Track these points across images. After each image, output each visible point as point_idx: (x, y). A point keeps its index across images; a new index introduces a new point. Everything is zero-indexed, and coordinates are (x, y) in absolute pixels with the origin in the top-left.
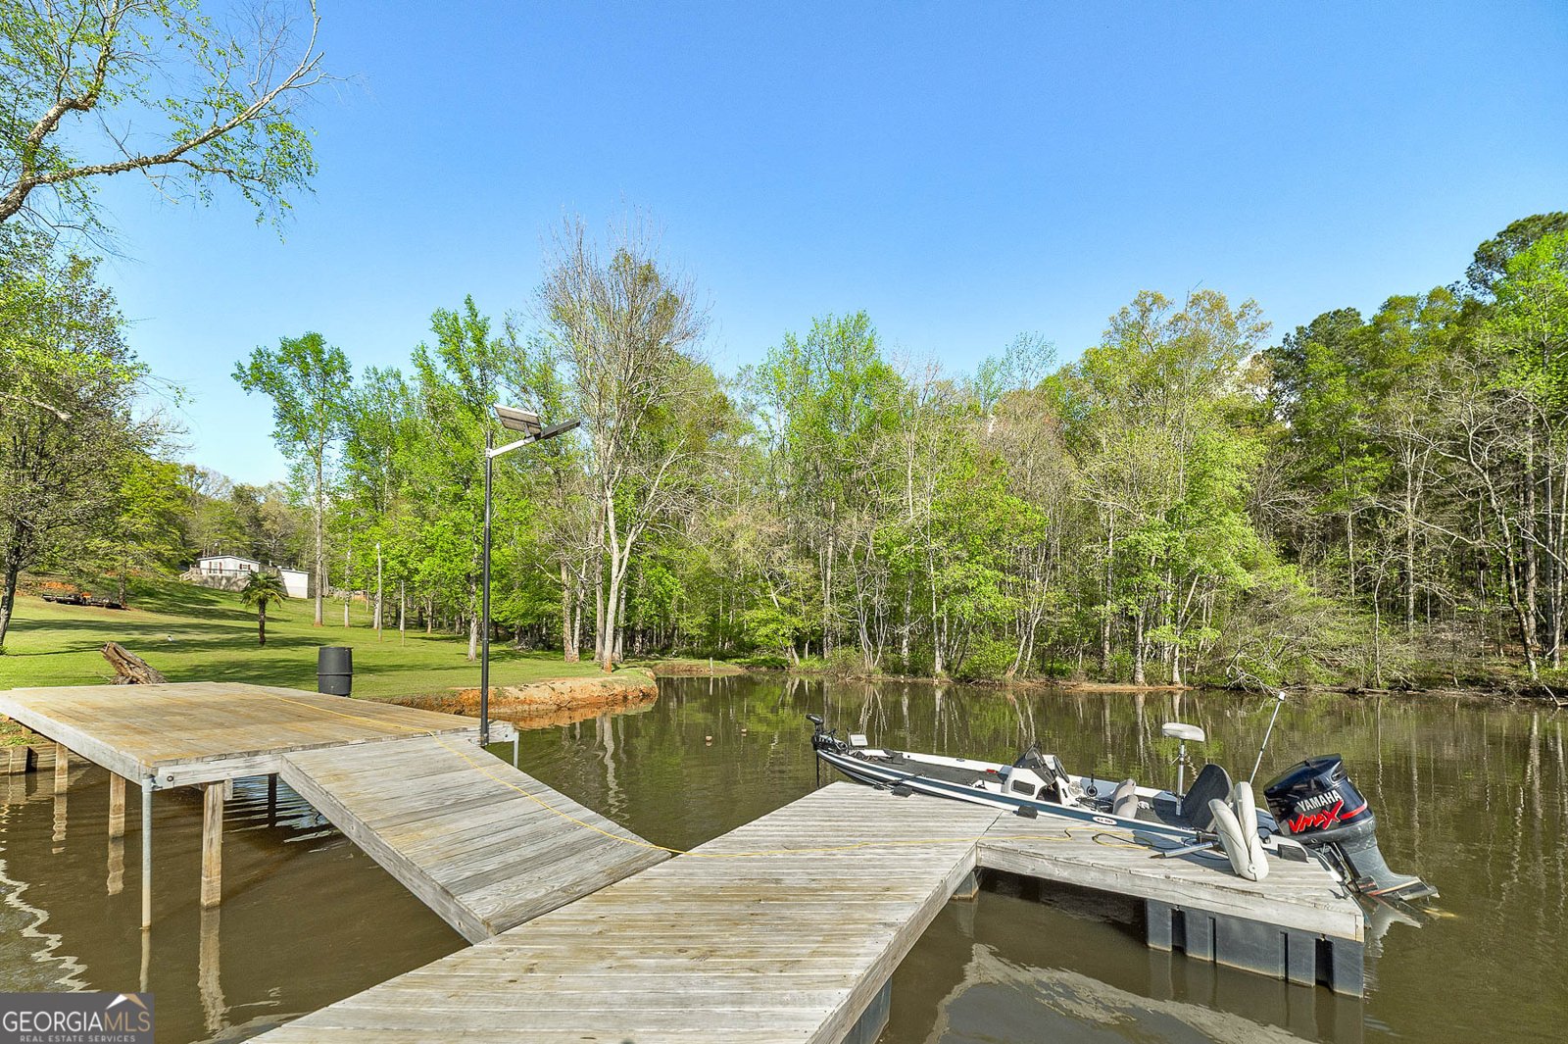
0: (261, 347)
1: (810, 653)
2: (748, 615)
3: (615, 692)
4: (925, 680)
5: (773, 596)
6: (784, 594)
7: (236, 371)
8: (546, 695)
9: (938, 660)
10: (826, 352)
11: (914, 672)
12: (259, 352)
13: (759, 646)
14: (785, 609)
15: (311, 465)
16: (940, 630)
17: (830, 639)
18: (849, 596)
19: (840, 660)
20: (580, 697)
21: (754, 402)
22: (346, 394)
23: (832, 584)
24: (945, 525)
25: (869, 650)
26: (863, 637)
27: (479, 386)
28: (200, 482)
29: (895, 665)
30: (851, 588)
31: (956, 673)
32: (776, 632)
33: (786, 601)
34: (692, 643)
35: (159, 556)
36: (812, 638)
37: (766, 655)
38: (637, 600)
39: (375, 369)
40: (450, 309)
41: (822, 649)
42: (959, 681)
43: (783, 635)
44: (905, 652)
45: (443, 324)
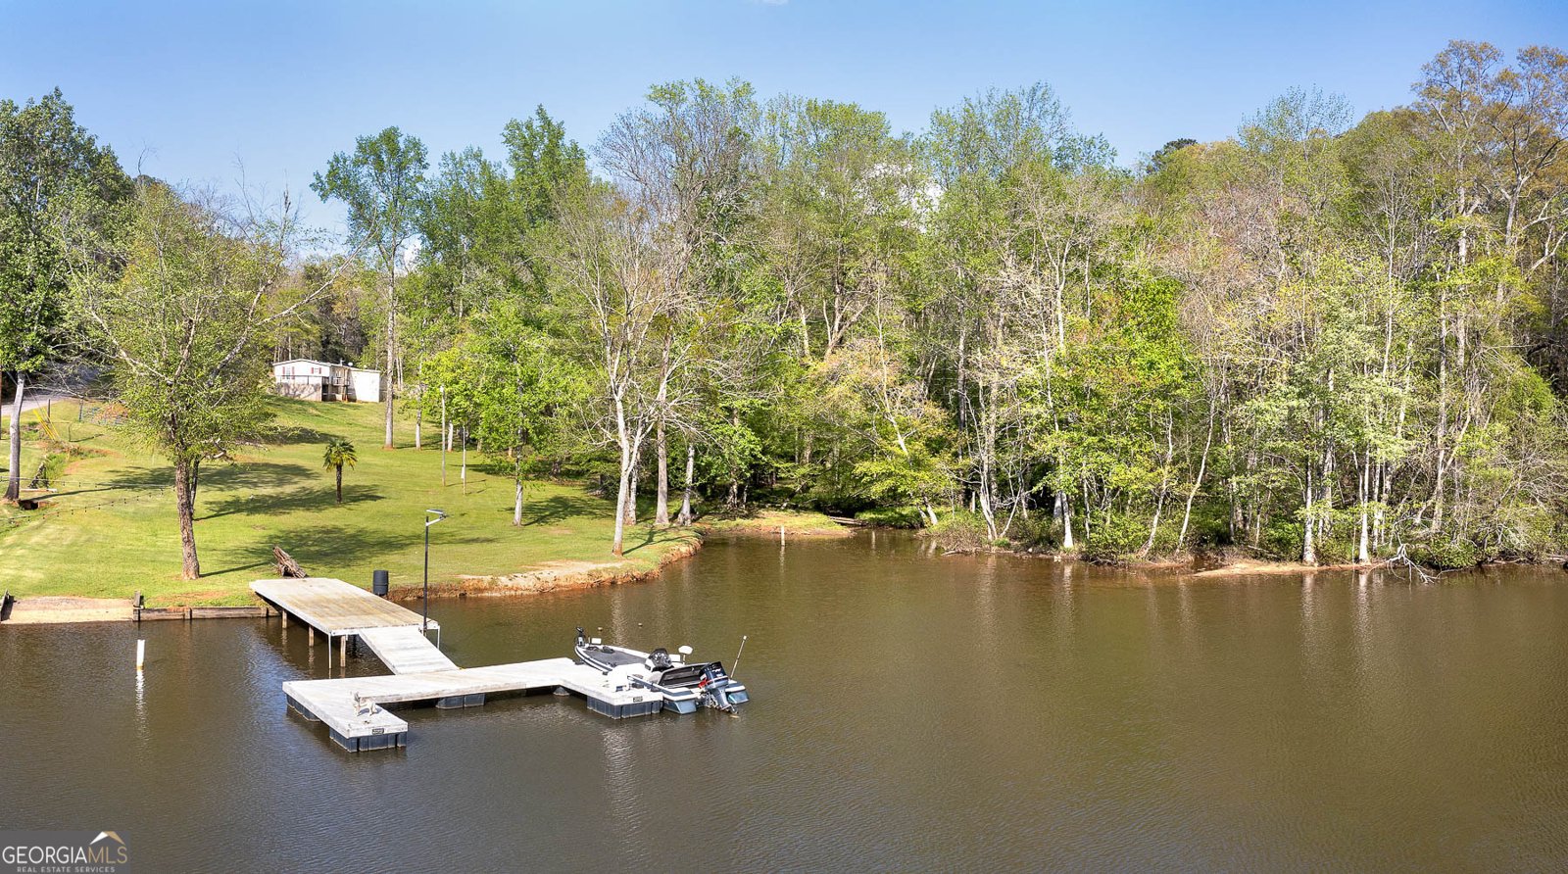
0: (338, 154)
3: (603, 579)
5: (901, 442)
7: (316, 182)
8: (531, 584)
12: (337, 160)
22: (420, 185)
25: (994, 517)
26: (984, 503)
39: (453, 155)
40: (522, 119)
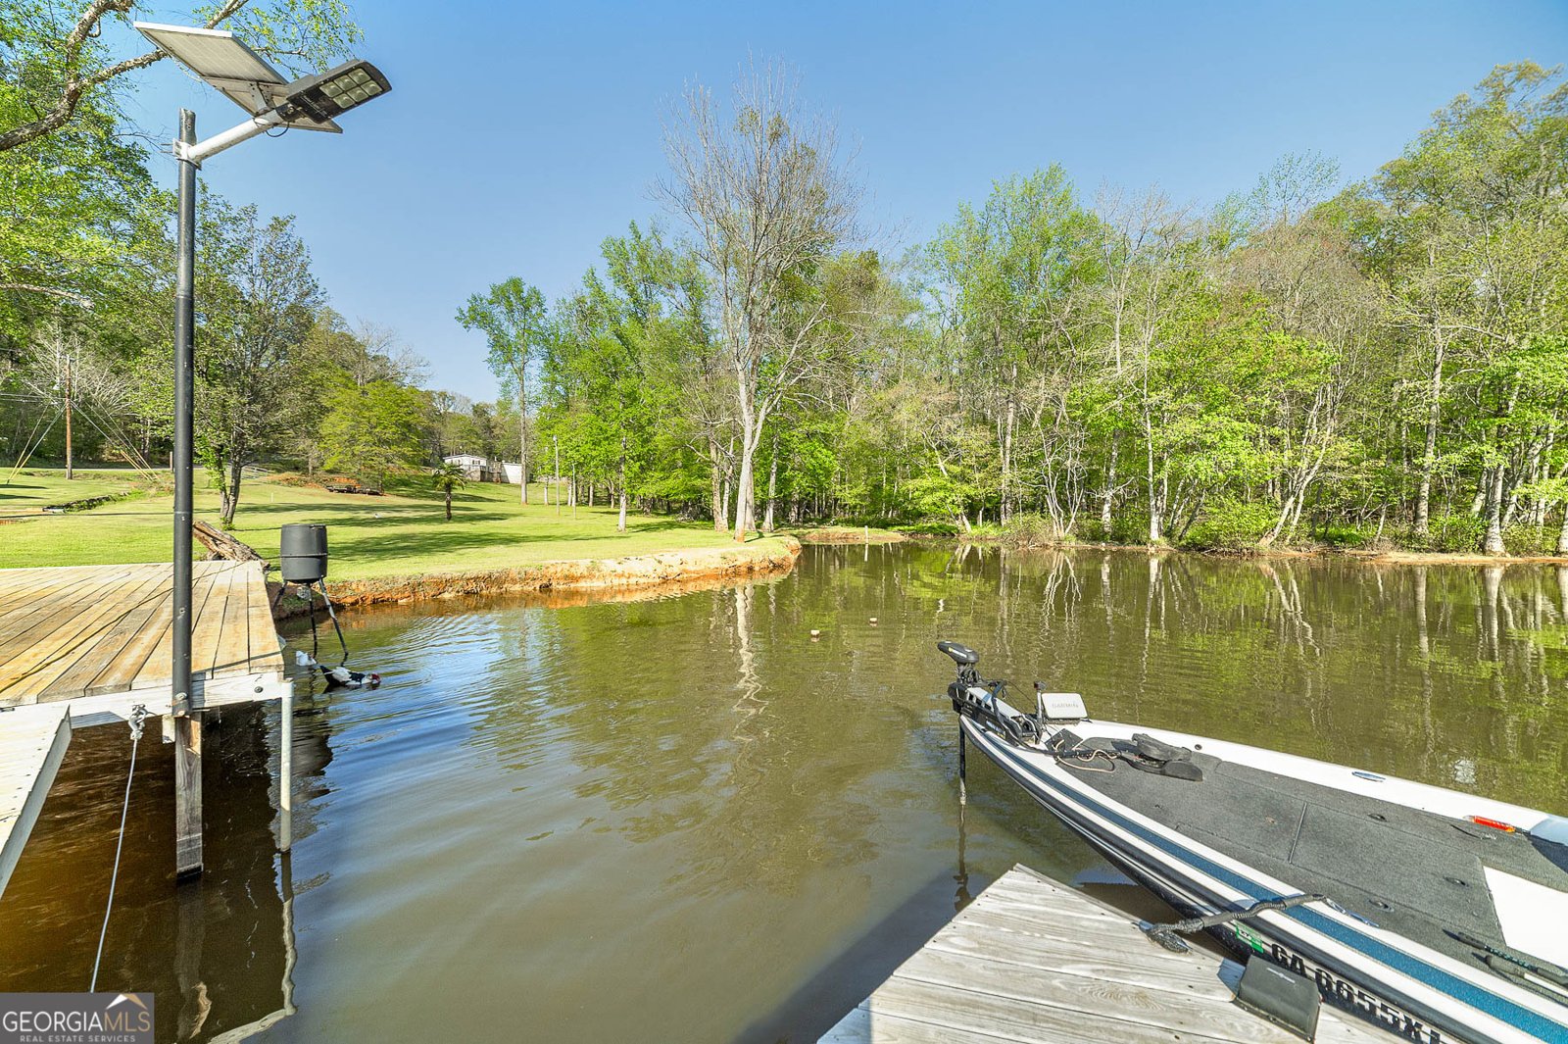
0: (475, 293)
1: (985, 519)
2: (911, 484)
4: (1136, 548)
5: (941, 465)
6: (955, 462)
7: (458, 315)
9: (1154, 526)
10: (1009, 215)
11: (1121, 540)
12: (474, 298)
13: (926, 514)
14: (955, 477)
15: (516, 382)
16: (1158, 493)
17: (1008, 506)
18: (1033, 461)
19: (1021, 527)
20: (692, 569)
21: (922, 281)
22: (541, 322)
23: (1012, 451)
24: (1169, 376)
25: (1059, 516)
26: (1052, 504)
27: (644, 298)
28: (450, 403)
29: (1092, 532)
30: (1035, 453)
31: (1180, 540)
32: (943, 500)
33: (956, 469)
34: (853, 513)
35: (403, 456)
36: (988, 505)
37: (934, 523)
38: (788, 473)
39: (564, 300)
40: (618, 237)
41: (998, 515)
42: (1186, 549)
43: (953, 502)
44: (1106, 517)
45: (612, 249)
